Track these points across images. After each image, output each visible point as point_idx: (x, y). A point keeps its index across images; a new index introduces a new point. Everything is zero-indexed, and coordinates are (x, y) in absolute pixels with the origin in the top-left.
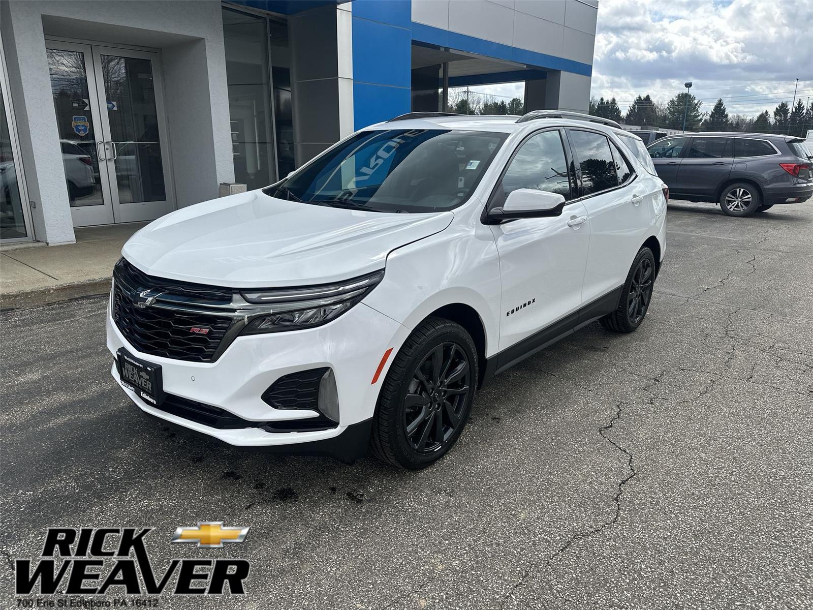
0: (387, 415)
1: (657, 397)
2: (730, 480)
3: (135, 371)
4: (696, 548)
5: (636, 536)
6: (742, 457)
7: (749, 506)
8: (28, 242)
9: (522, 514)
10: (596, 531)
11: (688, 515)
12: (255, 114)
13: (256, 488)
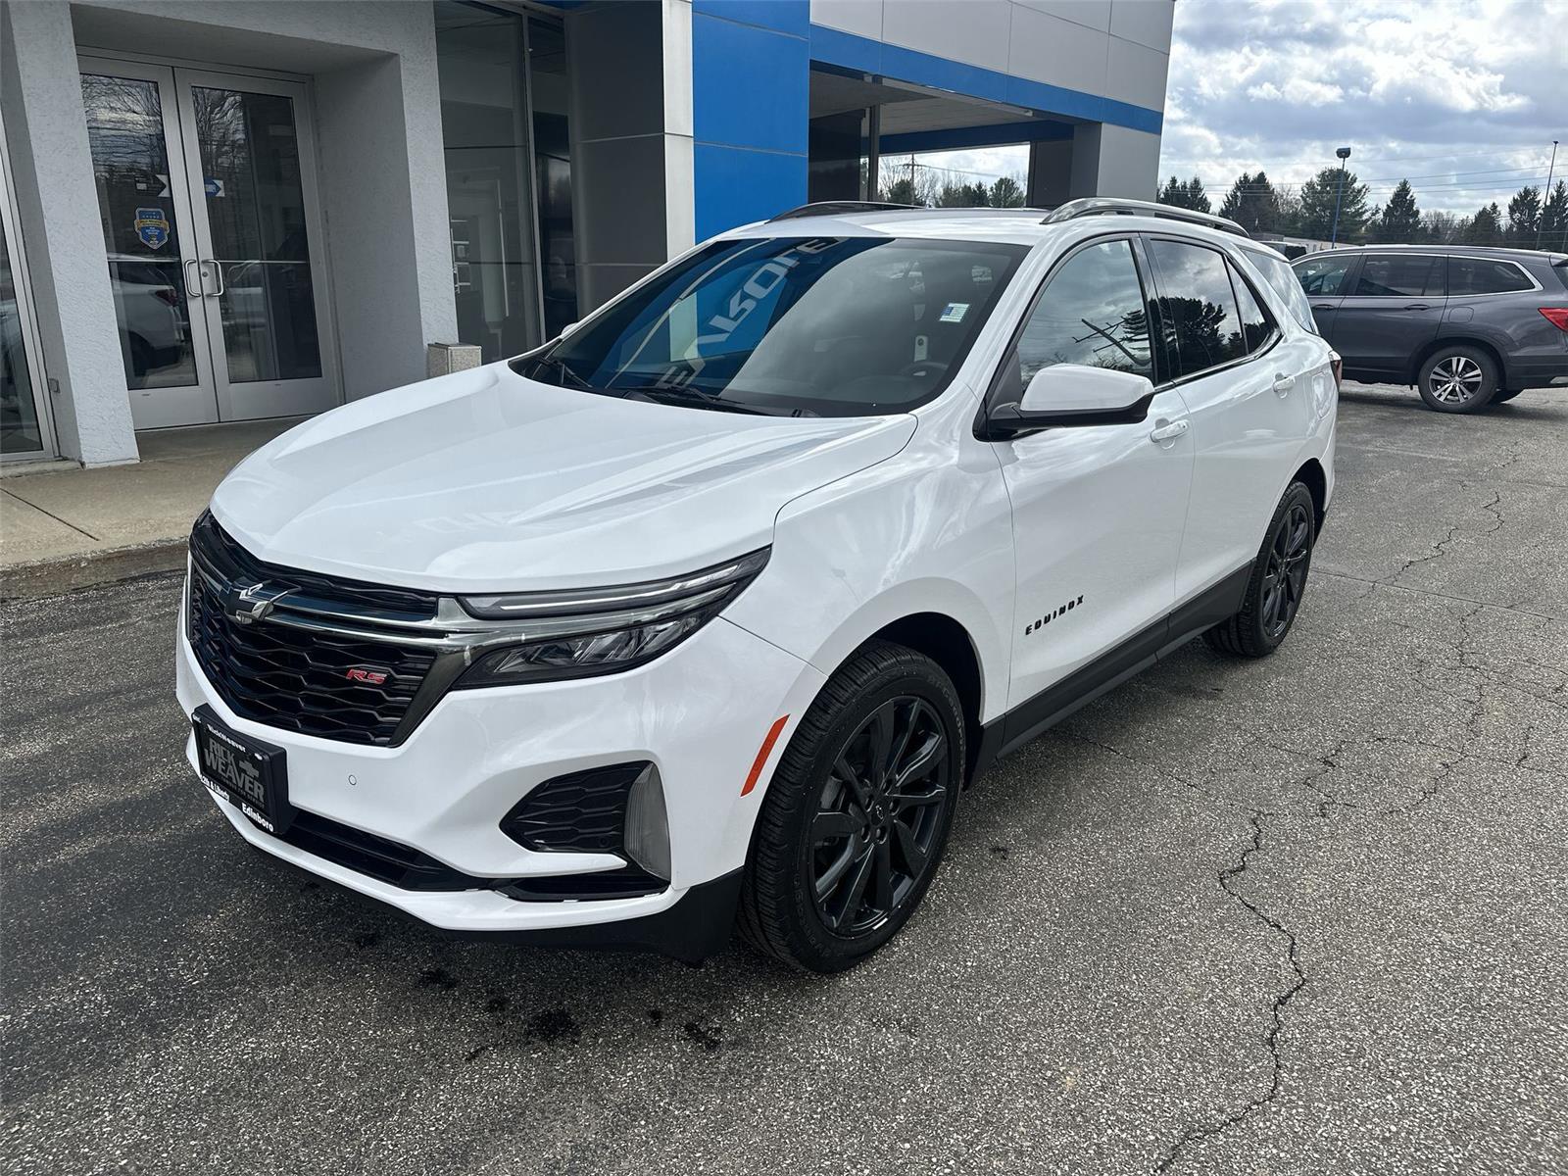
0: (773, 859)
1: (1334, 802)
2: (1511, 997)
3: (231, 758)
4: (1457, 1164)
5: (1321, 1134)
6: (1531, 941)
7: (1561, 1060)
8: (44, 461)
9: (1068, 1078)
10: (1233, 1120)
11: (1431, 1081)
12: (500, 207)
13: (490, 1012)
